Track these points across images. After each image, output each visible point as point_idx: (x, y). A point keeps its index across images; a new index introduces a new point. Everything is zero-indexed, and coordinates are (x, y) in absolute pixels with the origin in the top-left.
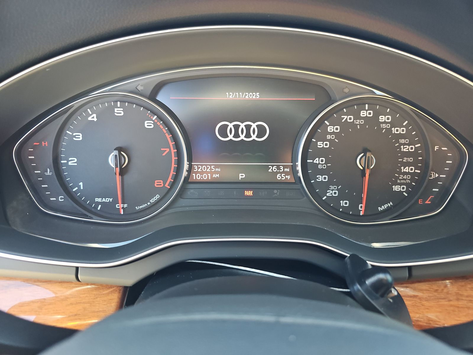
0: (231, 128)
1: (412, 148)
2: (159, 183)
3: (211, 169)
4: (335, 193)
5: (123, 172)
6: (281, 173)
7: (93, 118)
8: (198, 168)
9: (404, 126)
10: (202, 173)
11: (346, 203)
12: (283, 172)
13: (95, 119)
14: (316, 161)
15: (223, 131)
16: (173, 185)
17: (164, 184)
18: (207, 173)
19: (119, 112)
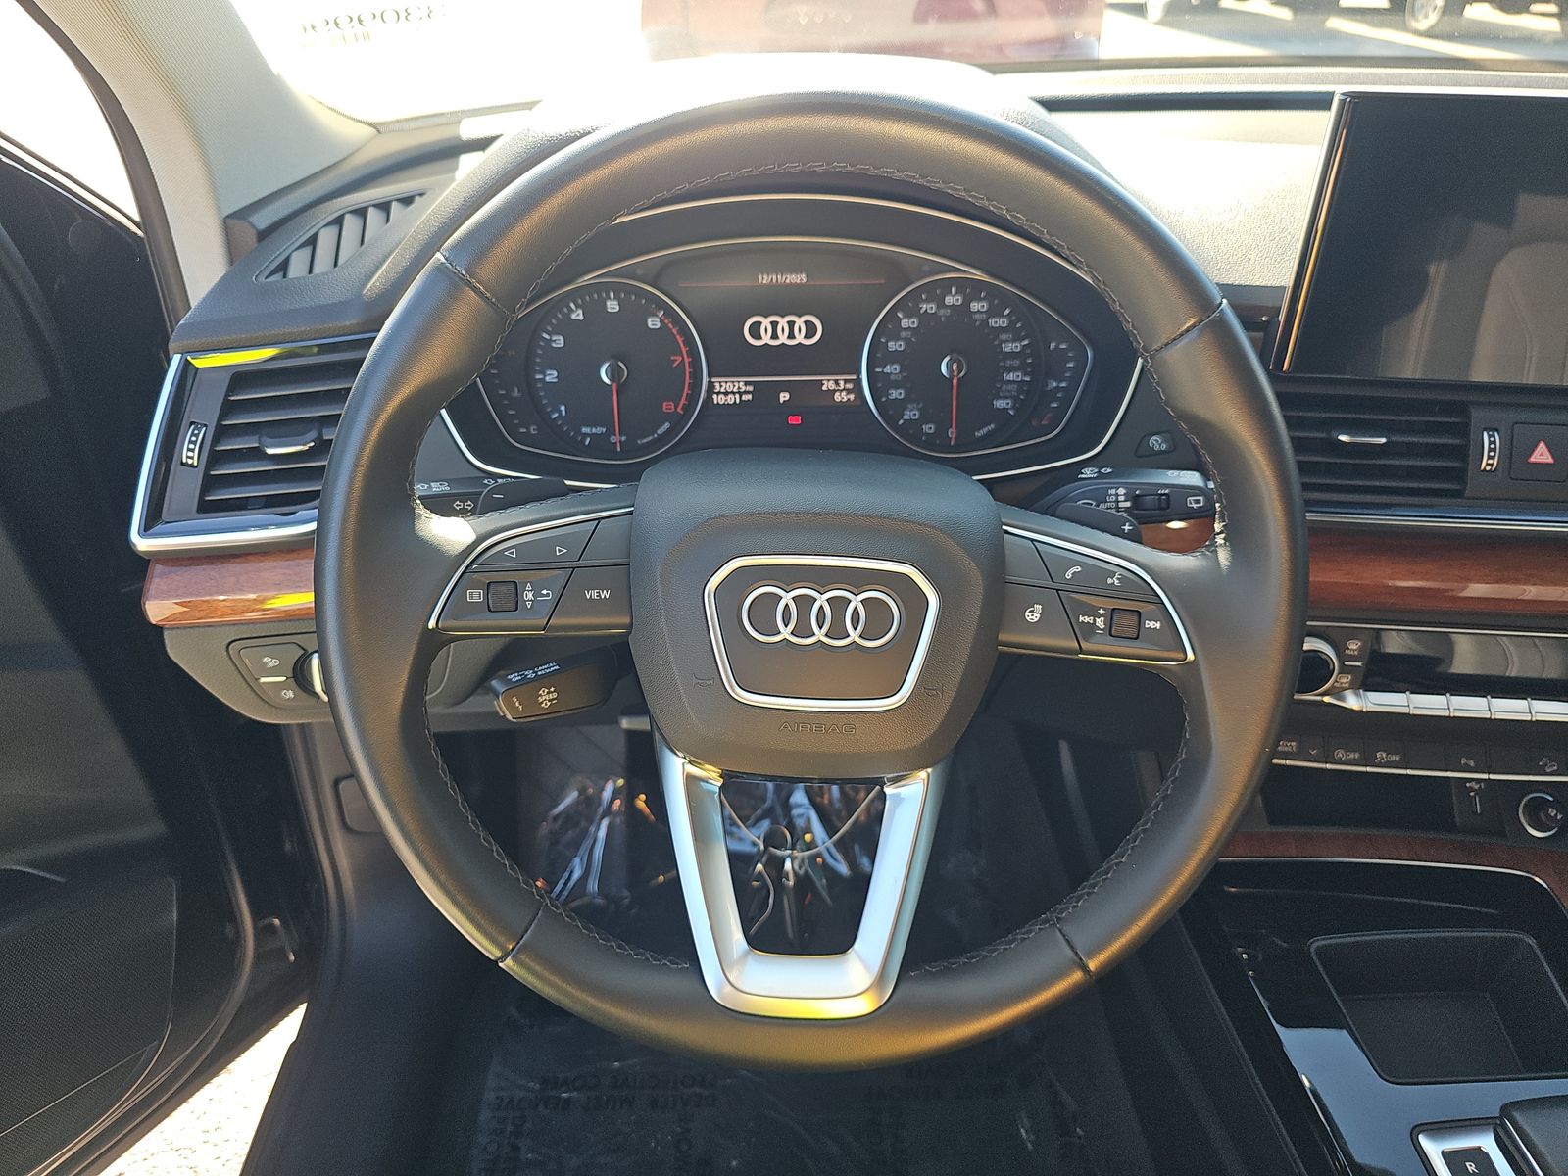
0: (766, 326)
1: (1017, 347)
2: (668, 406)
3: (739, 388)
4: (915, 414)
5: (620, 389)
6: (841, 391)
7: (578, 315)
8: (722, 386)
9: (1005, 316)
10: (726, 393)
11: (930, 428)
12: (844, 390)
13: (581, 317)
14: (888, 369)
15: (755, 331)
16: (688, 409)
17: (676, 408)
18: (733, 393)
19: (613, 306)
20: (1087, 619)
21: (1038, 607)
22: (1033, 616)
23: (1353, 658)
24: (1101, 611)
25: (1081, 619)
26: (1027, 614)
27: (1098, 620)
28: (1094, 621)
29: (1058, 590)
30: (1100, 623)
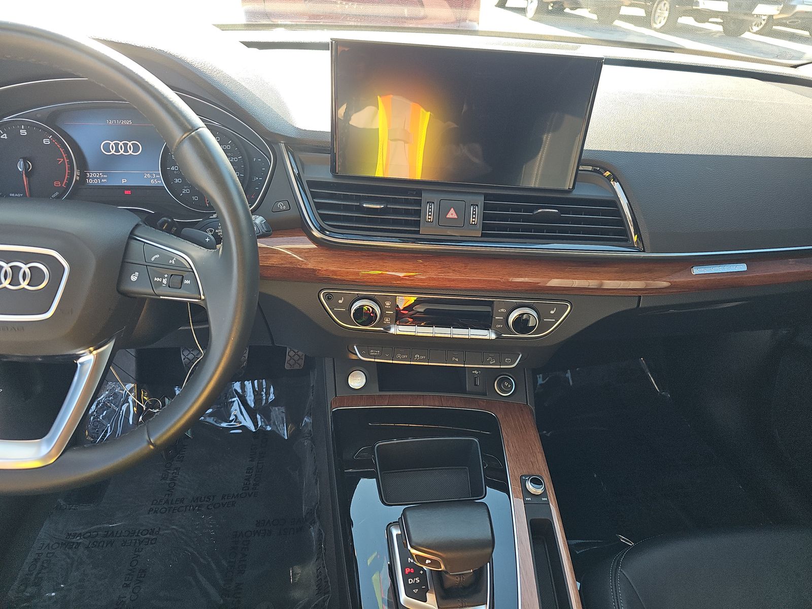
0: (112, 146)
1: (236, 159)
2: (57, 184)
3: (100, 176)
4: (188, 191)
5: (29, 174)
6: (154, 179)
7: (4, 136)
8: (90, 175)
9: (229, 144)
10: (93, 178)
11: (196, 198)
12: (156, 178)
13: (6, 138)
14: (173, 168)
16: (68, 185)
17: (62, 184)
18: (97, 178)
19: (23, 132)
20: (158, 279)
21: (137, 274)
22: (134, 278)
23: (388, 309)
24: (166, 276)
25: (155, 279)
26: (132, 277)
27: (164, 280)
28: (162, 280)
29: (147, 266)
30: (165, 281)
